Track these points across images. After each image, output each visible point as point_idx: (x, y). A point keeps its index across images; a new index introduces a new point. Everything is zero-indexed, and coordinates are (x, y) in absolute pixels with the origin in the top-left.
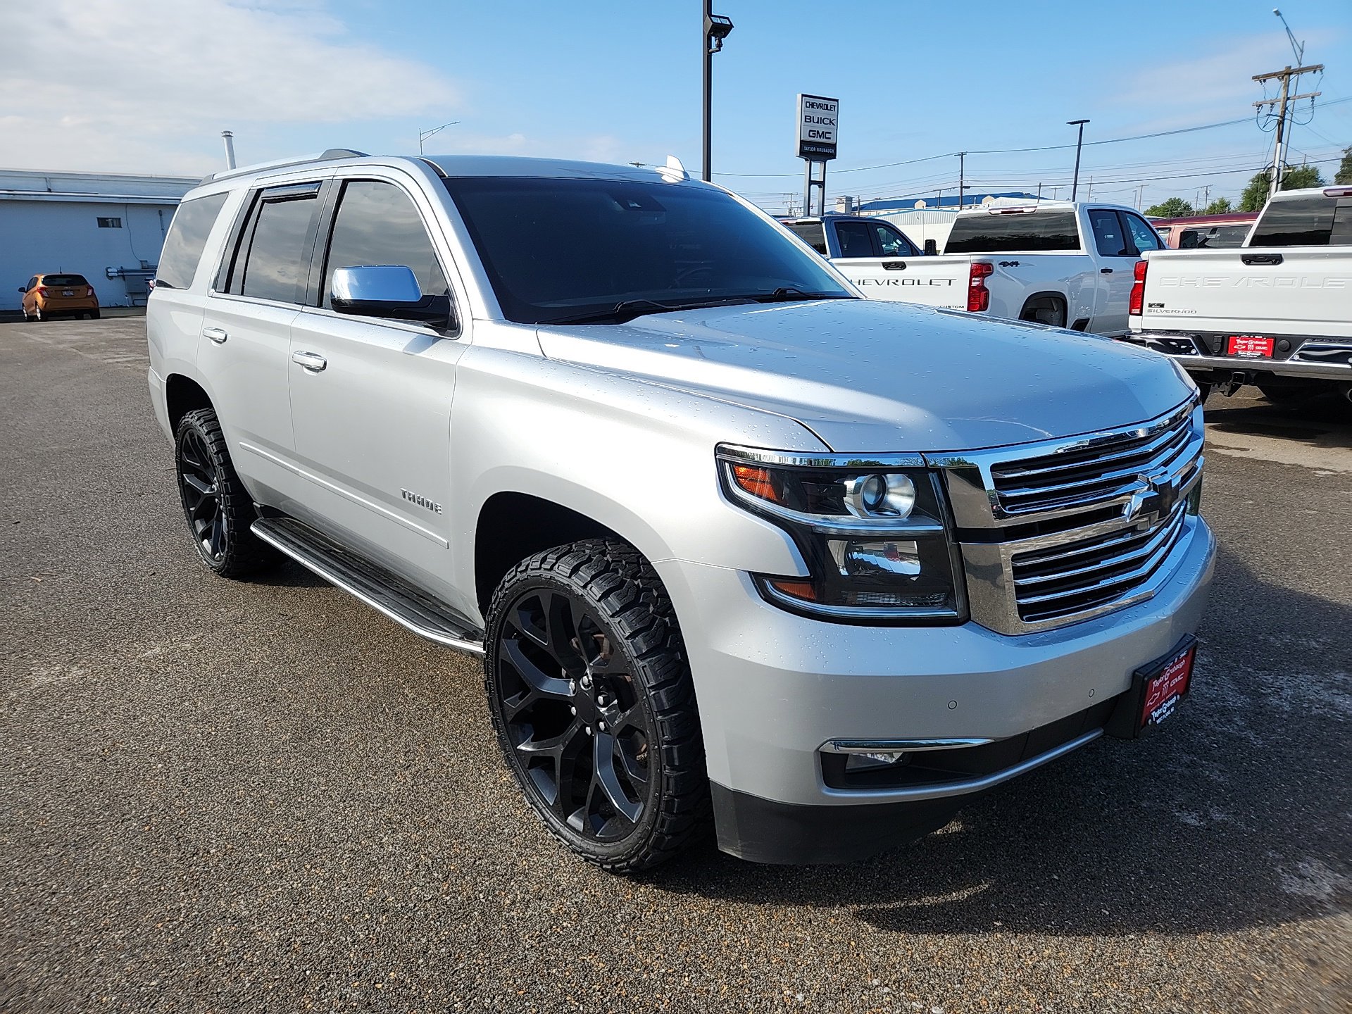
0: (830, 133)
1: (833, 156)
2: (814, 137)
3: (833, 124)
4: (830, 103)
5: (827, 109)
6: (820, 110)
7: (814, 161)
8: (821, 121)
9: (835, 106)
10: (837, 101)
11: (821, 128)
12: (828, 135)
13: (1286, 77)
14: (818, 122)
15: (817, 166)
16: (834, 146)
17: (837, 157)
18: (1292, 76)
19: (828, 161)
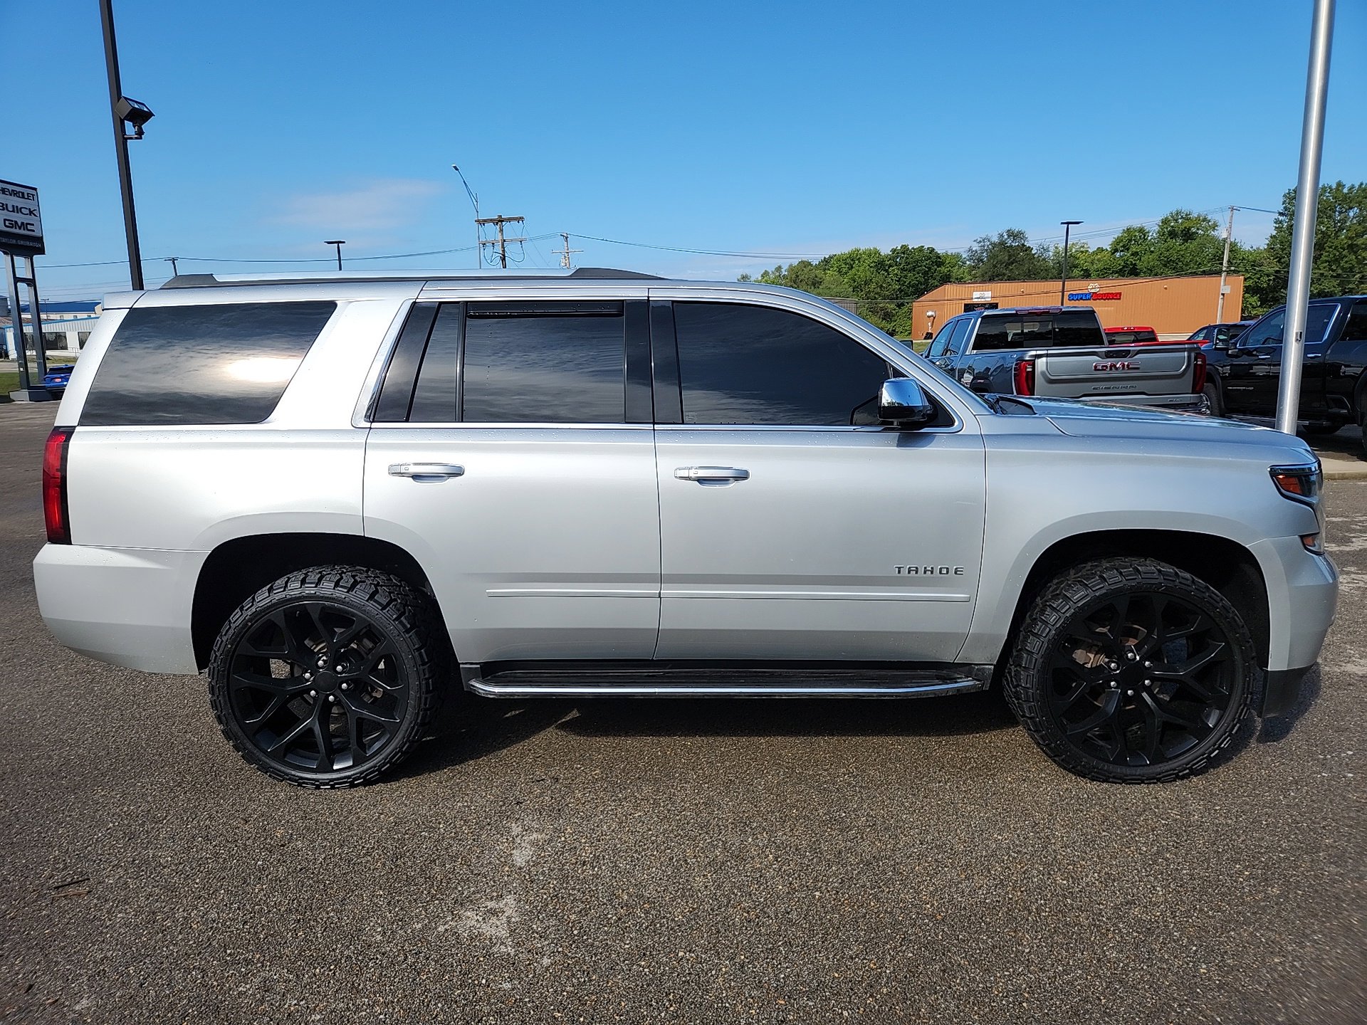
0: (33, 225)
1: (41, 251)
2: (12, 227)
3: (35, 215)
4: (26, 191)
5: (23, 197)
6: (16, 198)
7: (17, 255)
8: (17, 210)
9: (33, 195)
10: (35, 189)
11: (19, 218)
12: (29, 227)
13: (500, 223)
14: (13, 211)
15: (20, 261)
16: (40, 240)
17: (46, 253)
18: (504, 223)
19: (35, 256)
